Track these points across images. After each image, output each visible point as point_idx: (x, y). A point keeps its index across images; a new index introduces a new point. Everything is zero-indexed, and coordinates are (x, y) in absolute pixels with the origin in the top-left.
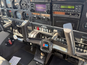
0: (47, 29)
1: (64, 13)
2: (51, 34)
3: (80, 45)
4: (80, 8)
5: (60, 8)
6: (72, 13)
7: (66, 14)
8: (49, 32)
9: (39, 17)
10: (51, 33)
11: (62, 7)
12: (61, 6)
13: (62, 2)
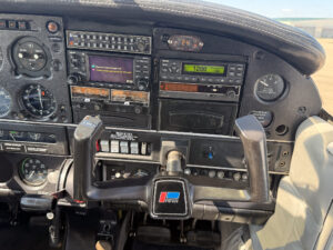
0: (136, 141)
1: (196, 88)
2: (150, 158)
3: (237, 177)
4: (239, 72)
5: (184, 72)
6: (220, 86)
7: (202, 89)
8: (140, 153)
9: (107, 101)
10: (148, 154)
11: (190, 68)
12: (186, 66)
13: (188, 55)
